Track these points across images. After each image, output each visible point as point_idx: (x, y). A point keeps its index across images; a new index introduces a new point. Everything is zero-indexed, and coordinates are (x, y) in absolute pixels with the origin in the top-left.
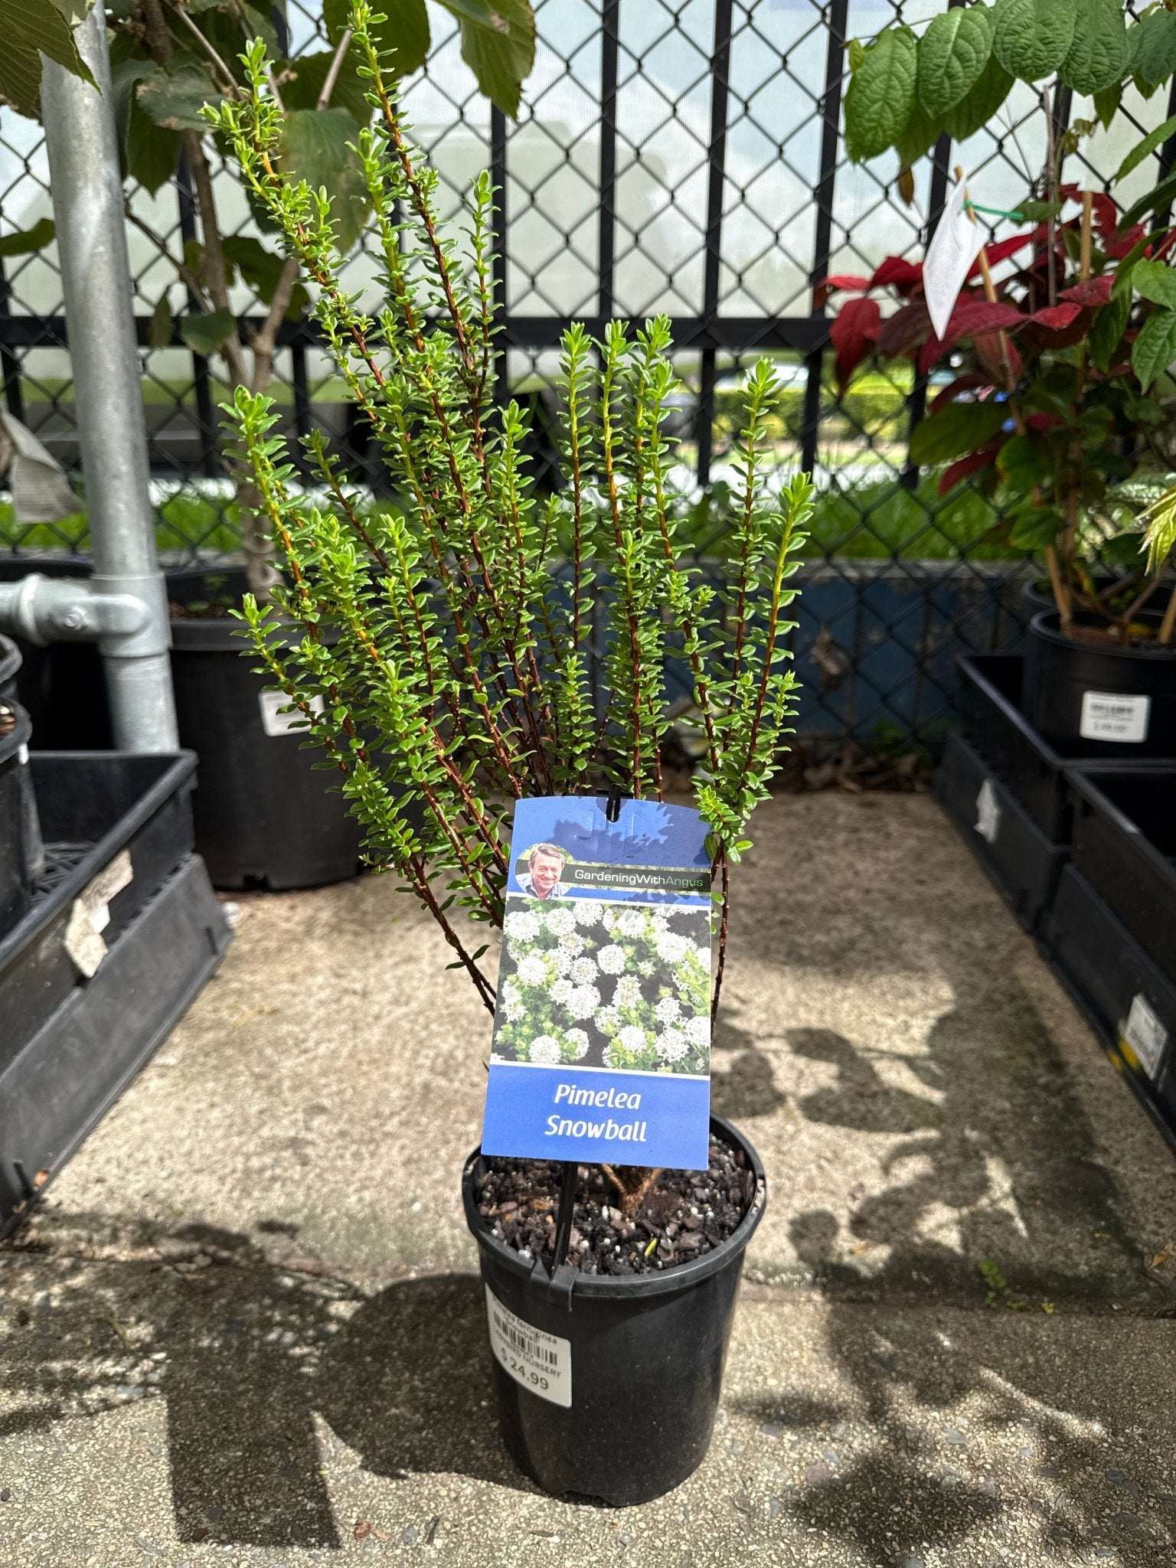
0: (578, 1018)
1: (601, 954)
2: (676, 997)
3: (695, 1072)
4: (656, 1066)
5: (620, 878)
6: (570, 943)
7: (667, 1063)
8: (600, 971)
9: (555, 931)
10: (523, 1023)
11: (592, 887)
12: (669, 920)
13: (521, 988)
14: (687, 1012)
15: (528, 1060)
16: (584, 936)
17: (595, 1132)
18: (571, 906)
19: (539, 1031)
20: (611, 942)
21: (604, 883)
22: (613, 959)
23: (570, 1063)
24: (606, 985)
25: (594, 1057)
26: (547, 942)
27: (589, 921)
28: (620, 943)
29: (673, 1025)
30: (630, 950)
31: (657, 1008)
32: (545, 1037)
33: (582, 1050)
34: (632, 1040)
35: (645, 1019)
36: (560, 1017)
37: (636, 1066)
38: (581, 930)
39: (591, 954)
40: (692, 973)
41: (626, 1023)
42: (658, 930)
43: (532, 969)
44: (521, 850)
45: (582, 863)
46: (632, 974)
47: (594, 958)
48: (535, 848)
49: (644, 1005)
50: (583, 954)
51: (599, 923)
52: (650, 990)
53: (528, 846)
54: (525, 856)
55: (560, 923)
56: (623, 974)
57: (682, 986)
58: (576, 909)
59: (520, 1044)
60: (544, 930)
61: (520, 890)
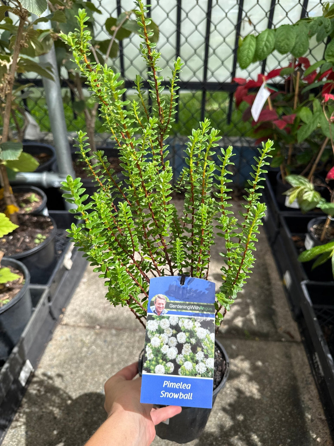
0: (171, 358)
1: (178, 336)
2: (203, 351)
3: (208, 377)
4: (196, 375)
5: (185, 307)
6: (168, 332)
7: (199, 374)
8: (178, 342)
9: (163, 327)
10: (153, 360)
11: (175, 310)
12: (201, 323)
13: (152, 348)
14: (206, 356)
15: (154, 373)
16: (172, 329)
17: (176, 396)
18: (168, 318)
19: (158, 363)
20: (181, 331)
21: (179, 309)
22: (182, 337)
23: (168, 374)
24: (180, 347)
25: (175, 372)
26: (160, 331)
27: (174, 324)
28: (184, 332)
29: (202, 361)
30: (188, 334)
31: (197, 355)
32: (160, 365)
33: (172, 369)
34: (188, 366)
35: (192, 359)
36: (164, 358)
37: (189, 375)
38: (172, 327)
39: (175, 336)
40: (208, 343)
41: (186, 360)
42: (197, 326)
43: (155, 341)
44: (152, 297)
45: (172, 301)
46: (188, 343)
47: (176, 337)
48: (156, 296)
49: (192, 354)
50: (172, 336)
51: (178, 324)
52: (194, 349)
53: (154, 295)
54: (153, 299)
55: (165, 324)
56: (185, 343)
57: (205, 347)
58: (170, 319)
59: (152, 367)
60: (159, 327)
61: (152, 312)
